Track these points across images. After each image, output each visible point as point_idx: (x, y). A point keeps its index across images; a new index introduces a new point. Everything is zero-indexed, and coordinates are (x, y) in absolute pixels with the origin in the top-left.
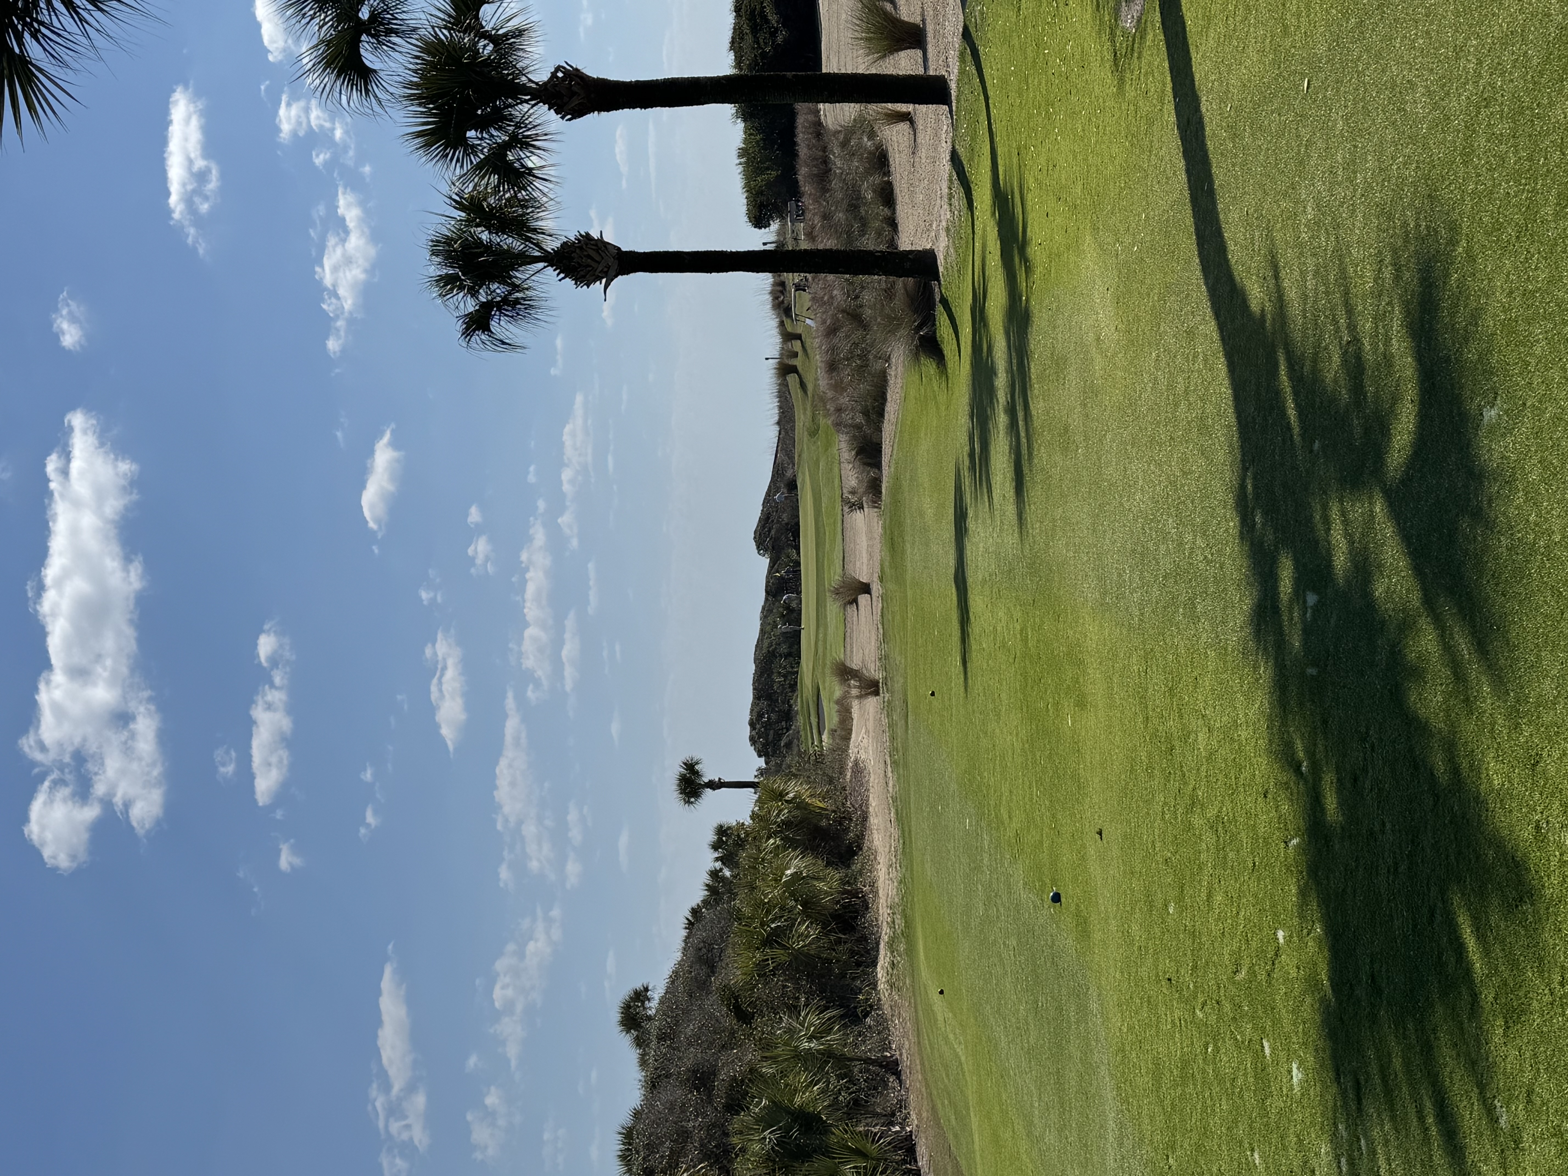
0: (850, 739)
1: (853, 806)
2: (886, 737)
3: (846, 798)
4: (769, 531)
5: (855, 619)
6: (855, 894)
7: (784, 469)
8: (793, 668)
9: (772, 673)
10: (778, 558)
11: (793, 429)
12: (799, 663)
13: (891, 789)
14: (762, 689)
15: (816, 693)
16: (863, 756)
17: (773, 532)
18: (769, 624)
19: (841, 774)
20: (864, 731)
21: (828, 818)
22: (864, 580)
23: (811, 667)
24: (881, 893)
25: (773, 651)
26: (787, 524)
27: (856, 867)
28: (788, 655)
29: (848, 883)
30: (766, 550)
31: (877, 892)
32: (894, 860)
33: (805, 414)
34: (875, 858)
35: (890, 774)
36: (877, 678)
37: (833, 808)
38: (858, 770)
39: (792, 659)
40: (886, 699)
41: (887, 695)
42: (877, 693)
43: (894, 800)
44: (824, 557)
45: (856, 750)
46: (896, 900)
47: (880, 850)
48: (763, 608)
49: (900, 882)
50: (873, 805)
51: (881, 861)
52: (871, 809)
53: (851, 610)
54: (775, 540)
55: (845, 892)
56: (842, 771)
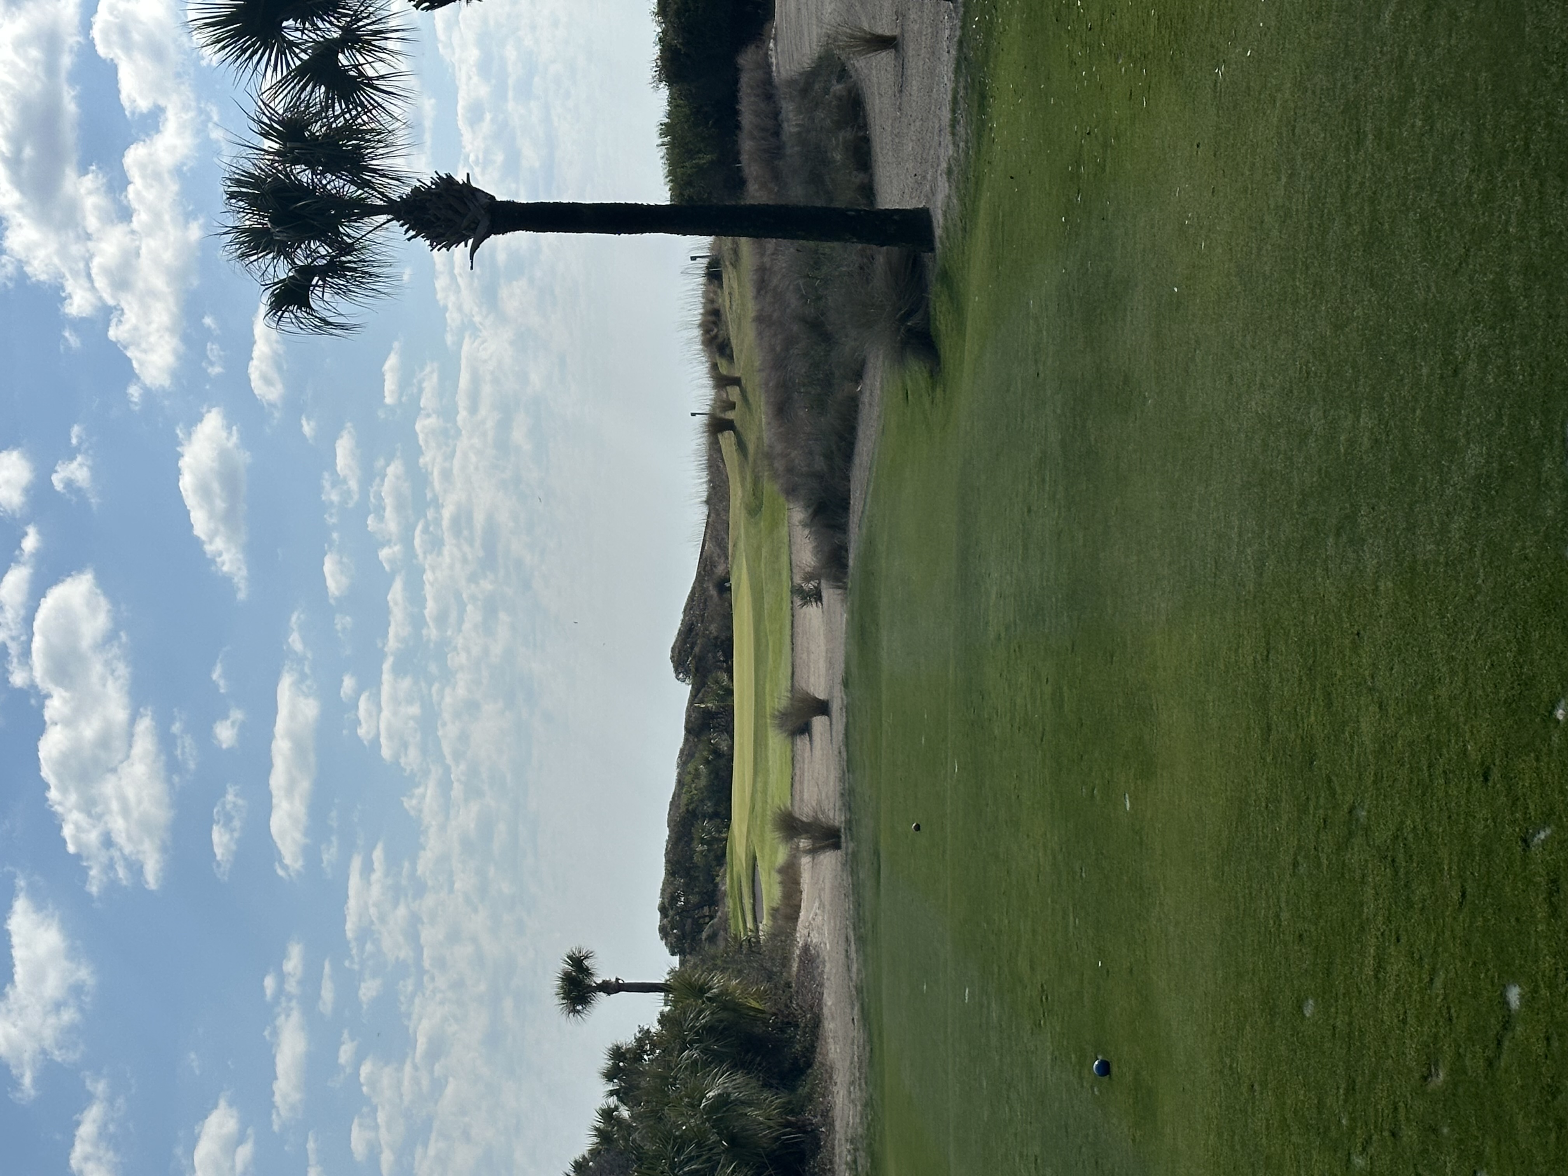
0: (797, 918)
1: (801, 1008)
2: (848, 905)
3: (791, 998)
4: (692, 648)
5: (807, 754)
6: (801, 1128)
7: (714, 565)
8: (721, 832)
9: (692, 839)
10: (704, 684)
11: (727, 510)
12: (728, 826)
13: (854, 976)
14: (678, 862)
15: (751, 863)
16: (815, 939)
17: (697, 650)
18: (689, 773)
19: (784, 966)
20: (817, 904)
21: (765, 1022)
22: (821, 696)
23: (745, 829)
24: (838, 1125)
25: (694, 811)
26: (716, 638)
27: (803, 1091)
28: (714, 815)
29: (792, 1112)
30: (687, 673)
31: (832, 1125)
32: (857, 1075)
33: (743, 486)
34: (831, 1078)
35: (853, 955)
36: (837, 824)
37: (774, 1010)
38: (809, 957)
39: (719, 820)
40: (850, 850)
41: (851, 845)
42: (837, 846)
43: (859, 990)
44: (765, 677)
45: (806, 932)
46: (860, 1131)
47: (838, 1065)
48: (682, 751)
49: (866, 1105)
50: (829, 1003)
51: (838, 1081)
52: (826, 1011)
53: (802, 742)
54: (700, 659)
55: (788, 1124)
56: (785, 961)
